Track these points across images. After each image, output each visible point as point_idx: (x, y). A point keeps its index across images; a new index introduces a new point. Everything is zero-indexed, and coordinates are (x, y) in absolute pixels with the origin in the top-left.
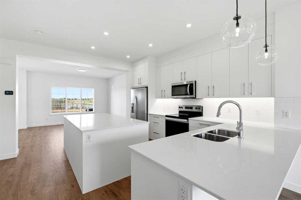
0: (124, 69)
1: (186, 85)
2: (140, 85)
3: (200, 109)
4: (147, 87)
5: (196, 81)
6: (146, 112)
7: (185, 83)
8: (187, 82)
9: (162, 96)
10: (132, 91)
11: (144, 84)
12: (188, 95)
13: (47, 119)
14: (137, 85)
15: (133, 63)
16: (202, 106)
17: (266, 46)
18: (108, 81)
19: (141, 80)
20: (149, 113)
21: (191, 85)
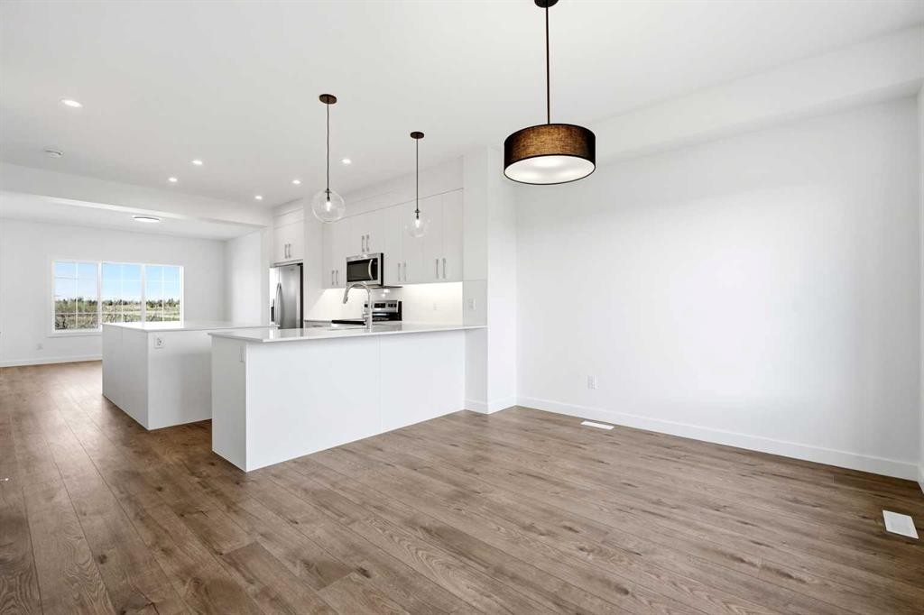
0: (254, 223)
1: (367, 261)
2: (288, 260)
3: (395, 306)
4: (301, 265)
5: (382, 255)
6: (298, 318)
7: (366, 257)
8: (369, 255)
9: (333, 283)
10: (273, 272)
11: (296, 258)
12: (370, 280)
13: (40, 347)
14: (282, 259)
15: (275, 209)
16: (399, 300)
17: (417, 211)
18: (224, 246)
19: (291, 248)
20: (305, 318)
21: (375, 260)
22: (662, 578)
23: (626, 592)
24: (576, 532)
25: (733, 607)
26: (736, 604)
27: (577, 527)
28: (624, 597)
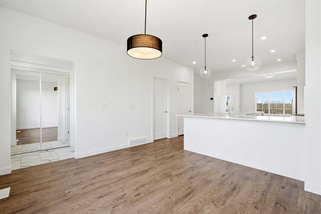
22: (98, 209)
23: (99, 198)
24: (135, 196)
25: (78, 207)
26: (78, 208)
27: (137, 197)
28: (98, 197)
